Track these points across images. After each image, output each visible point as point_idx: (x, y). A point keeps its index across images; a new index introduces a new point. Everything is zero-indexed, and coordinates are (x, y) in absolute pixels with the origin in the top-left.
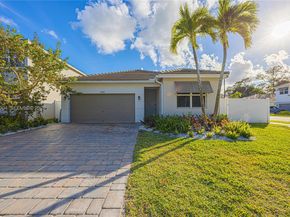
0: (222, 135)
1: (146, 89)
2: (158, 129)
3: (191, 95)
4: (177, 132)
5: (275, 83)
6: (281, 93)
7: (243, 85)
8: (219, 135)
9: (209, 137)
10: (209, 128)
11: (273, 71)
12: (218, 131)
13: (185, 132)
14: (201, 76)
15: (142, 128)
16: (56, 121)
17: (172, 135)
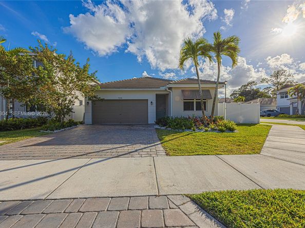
0: (216, 130)
1: (157, 95)
2: (169, 127)
3: (195, 101)
4: (184, 128)
5: (280, 87)
6: (282, 97)
7: (249, 88)
8: (213, 130)
9: (206, 131)
10: (207, 125)
11: (277, 74)
12: (213, 127)
13: (190, 128)
14: (201, 86)
15: (157, 127)
16: (82, 123)
17: (180, 131)
